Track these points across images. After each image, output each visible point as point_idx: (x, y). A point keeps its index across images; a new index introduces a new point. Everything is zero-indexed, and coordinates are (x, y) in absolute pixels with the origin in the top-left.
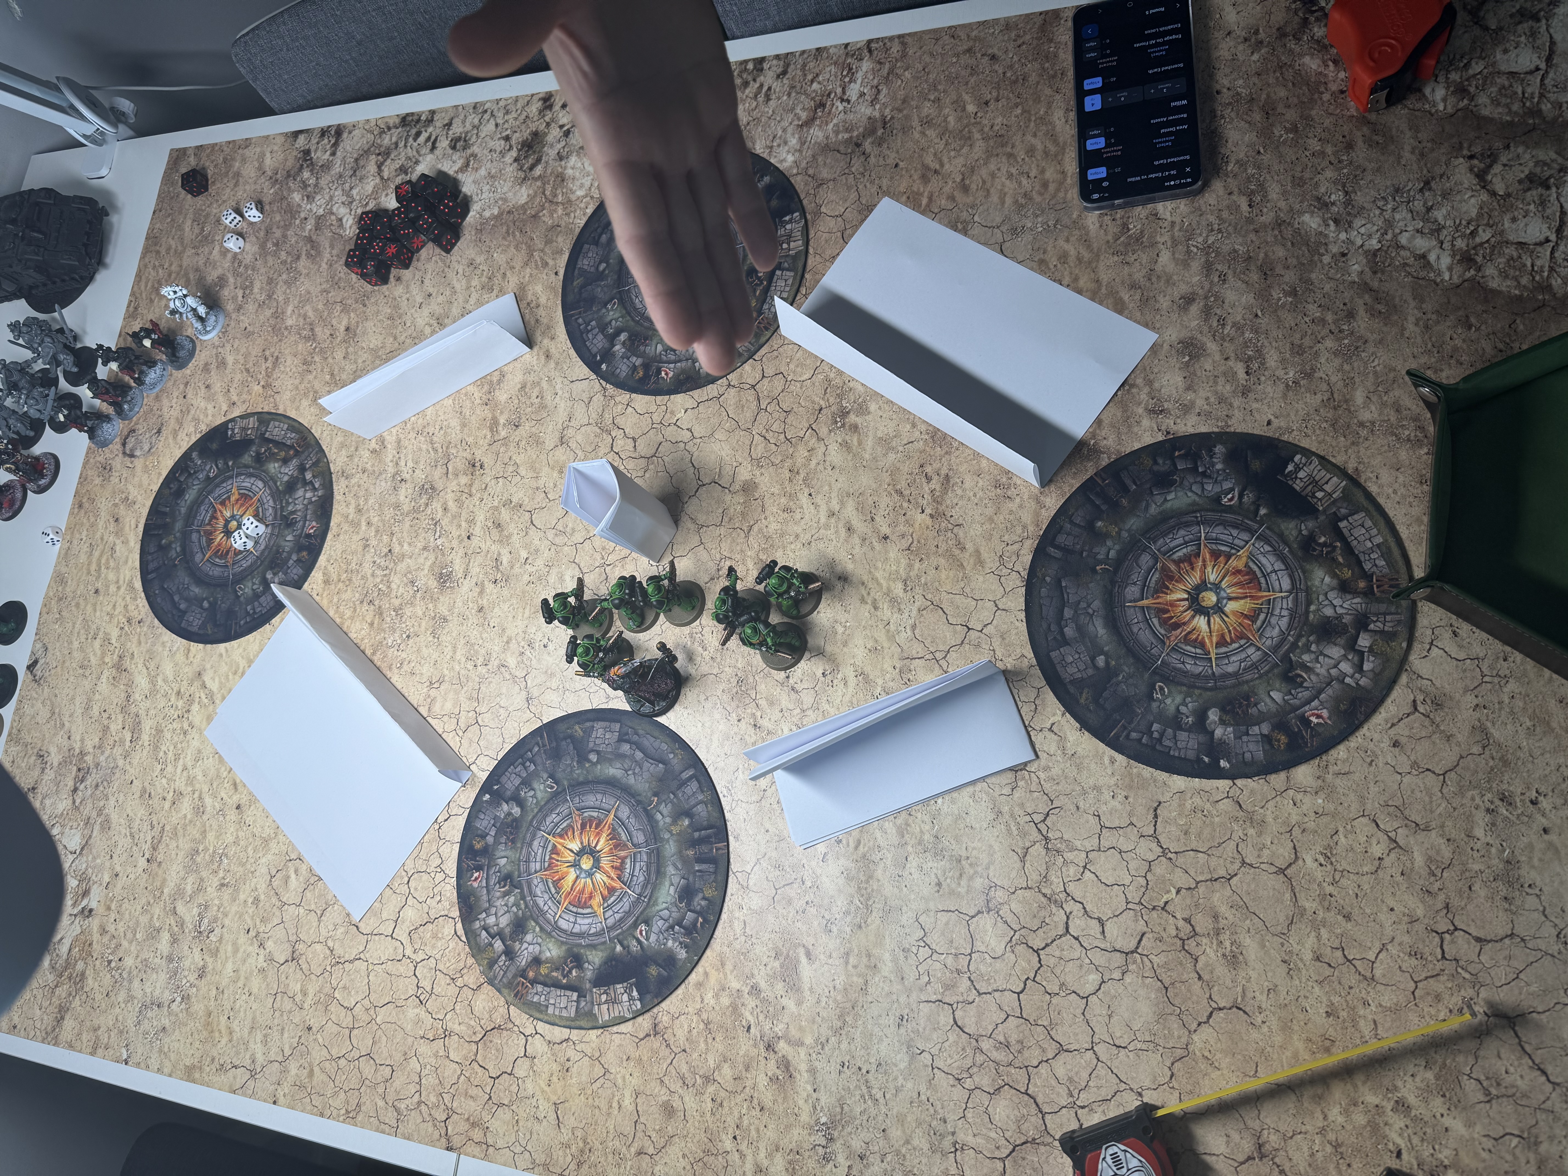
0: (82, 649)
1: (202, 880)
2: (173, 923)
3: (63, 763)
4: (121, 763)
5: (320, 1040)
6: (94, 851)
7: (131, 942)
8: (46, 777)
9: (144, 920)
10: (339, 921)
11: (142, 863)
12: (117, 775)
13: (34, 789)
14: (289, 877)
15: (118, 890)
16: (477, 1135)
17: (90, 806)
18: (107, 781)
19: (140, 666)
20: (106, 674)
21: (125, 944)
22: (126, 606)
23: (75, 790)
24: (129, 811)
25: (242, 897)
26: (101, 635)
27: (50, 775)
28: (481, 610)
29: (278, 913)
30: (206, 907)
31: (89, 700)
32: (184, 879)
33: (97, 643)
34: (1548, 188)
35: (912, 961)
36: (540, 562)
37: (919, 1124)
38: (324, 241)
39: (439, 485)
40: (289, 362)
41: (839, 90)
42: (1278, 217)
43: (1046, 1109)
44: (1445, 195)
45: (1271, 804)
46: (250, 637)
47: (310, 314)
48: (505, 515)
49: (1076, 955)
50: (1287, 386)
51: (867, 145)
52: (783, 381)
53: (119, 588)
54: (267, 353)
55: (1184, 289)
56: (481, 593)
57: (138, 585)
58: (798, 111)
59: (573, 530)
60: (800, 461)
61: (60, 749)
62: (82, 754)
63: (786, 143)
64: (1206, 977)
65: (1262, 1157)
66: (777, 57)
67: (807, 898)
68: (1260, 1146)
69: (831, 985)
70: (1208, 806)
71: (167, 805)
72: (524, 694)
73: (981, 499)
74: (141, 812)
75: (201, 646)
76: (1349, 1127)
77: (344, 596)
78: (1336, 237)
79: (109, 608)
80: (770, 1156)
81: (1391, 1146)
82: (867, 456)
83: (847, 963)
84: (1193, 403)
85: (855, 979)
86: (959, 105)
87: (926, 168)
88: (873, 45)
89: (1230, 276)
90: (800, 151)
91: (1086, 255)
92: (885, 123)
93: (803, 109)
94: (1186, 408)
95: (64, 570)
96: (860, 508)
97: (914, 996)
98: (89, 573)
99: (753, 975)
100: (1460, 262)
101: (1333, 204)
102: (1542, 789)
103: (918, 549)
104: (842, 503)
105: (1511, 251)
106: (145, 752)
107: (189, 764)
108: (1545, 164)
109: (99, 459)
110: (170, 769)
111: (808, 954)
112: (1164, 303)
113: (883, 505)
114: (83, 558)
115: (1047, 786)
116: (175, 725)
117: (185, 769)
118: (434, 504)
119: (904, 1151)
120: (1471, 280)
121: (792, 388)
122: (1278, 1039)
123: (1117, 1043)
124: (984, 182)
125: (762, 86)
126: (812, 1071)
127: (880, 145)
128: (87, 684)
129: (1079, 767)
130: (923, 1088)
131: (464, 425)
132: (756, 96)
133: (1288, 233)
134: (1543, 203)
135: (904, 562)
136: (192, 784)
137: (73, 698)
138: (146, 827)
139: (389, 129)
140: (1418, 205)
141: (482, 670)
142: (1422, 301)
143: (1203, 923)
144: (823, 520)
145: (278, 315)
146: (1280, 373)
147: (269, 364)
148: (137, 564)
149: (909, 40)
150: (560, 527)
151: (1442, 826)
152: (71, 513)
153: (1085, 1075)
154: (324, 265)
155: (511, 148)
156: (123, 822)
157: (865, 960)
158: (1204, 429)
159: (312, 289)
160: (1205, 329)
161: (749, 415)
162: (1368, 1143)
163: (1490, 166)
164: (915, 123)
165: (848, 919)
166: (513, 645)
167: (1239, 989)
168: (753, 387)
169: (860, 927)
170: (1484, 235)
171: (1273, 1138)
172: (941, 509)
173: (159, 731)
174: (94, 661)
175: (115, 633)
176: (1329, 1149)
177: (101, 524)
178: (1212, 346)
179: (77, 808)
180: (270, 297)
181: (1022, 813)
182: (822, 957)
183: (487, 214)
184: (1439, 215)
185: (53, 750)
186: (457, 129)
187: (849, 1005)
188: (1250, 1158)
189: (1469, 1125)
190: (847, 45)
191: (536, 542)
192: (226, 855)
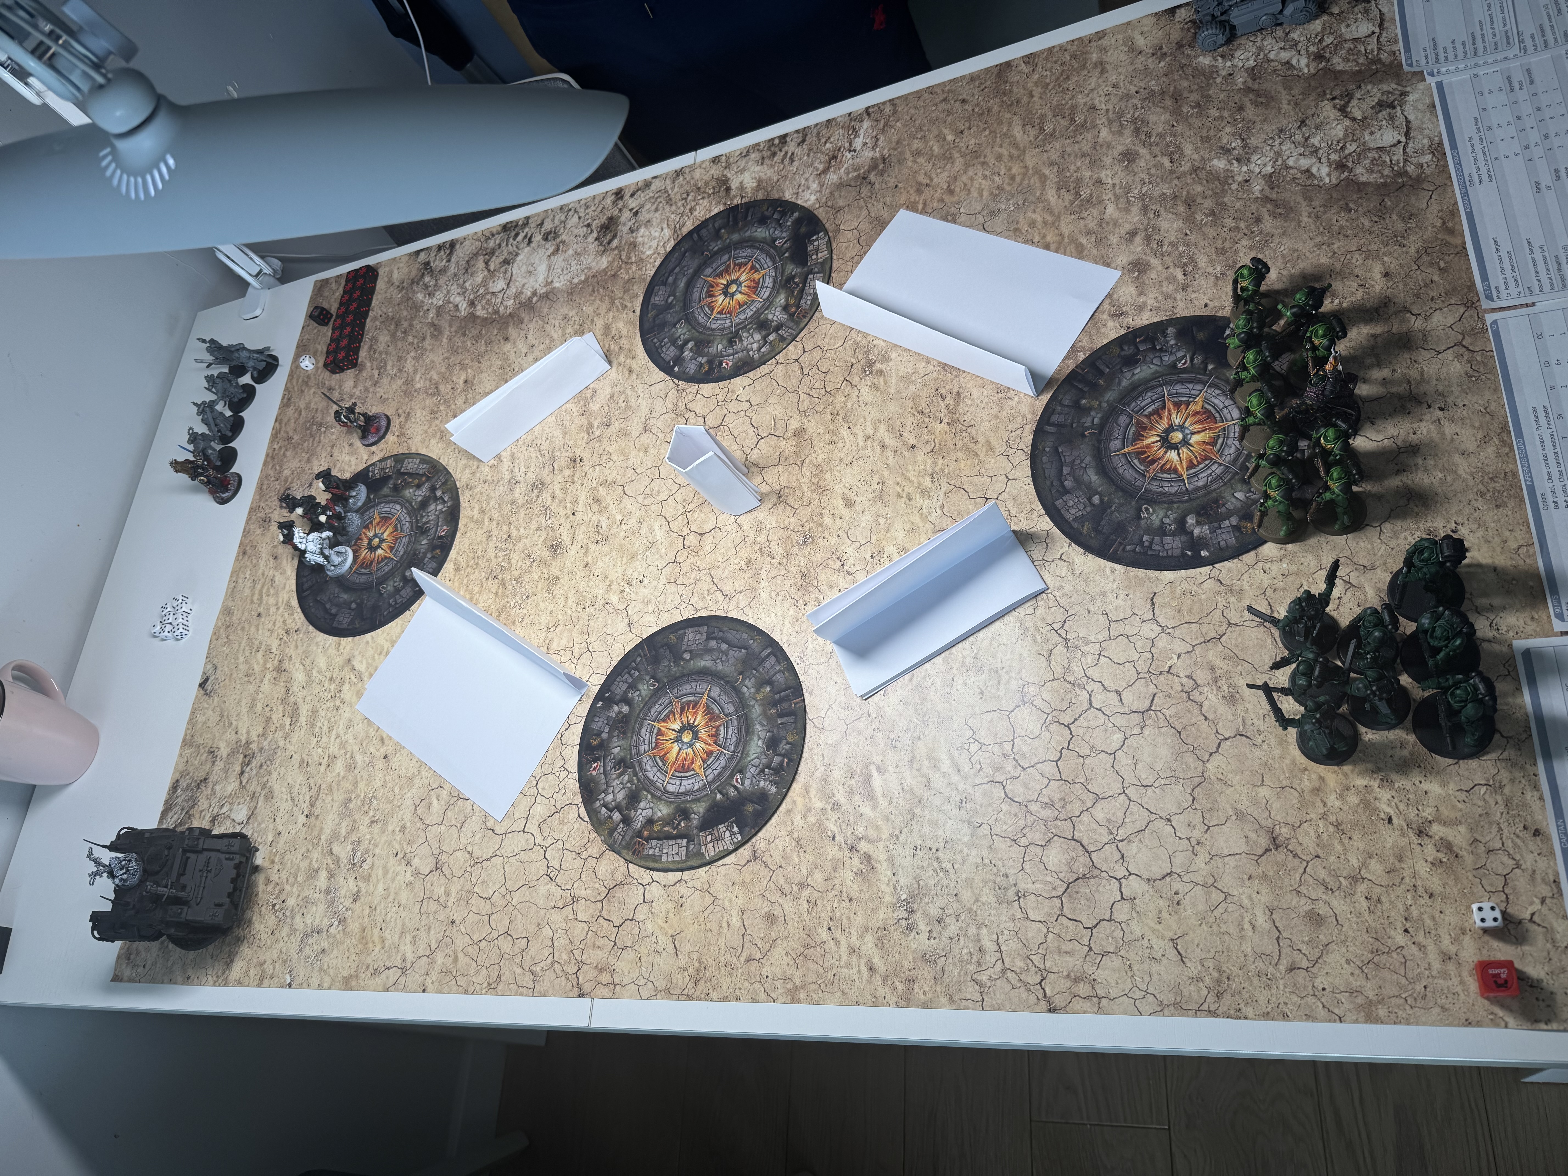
0: (247, 662)
1: (354, 821)
2: (330, 862)
3: (233, 753)
4: (281, 743)
5: (463, 930)
6: (259, 818)
7: (293, 886)
8: (216, 768)
9: (304, 865)
10: (477, 829)
11: (302, 819)
12: (279, 754)
13: (205, 779)
14: (431, 803)
15: (281, 845)
16: (605, 978)
17: (255, 783)
18: (271, 760)
19: (297, 665)
20: (268, 676)
21: (288, 888)
22: (284, 622)
23: (242, 773)
24: (290, 781)
25: (390, 828)
26: (263, 647)
27: (220, 765)
28: (586, 565)
29: (422, 834)
30: (359, 842)
31: (254, 700)
32: (339, 824)
33: (260, 655)
34: (1394, 108)
35: (966, 755)
36: (633, 521)
37: (985, 883)
38: (444, 323)
39: (547, 480)
40: (418, 414)
41: (847, 145)
42: (1193, 165)
43: (1091, 848)
44: (1318, 127)
45: (1246, 576)
46: (392, 624)
47: (435, 377)
48: (602, 491)
49: (1101, 722)
50: (1217, 277)
51: (872, 177)
52: (820, 352)
53: (278, 609)
54: (400, 411)
55: (1128, 227)
56: (586, 552)
57: (295, 602)
58: (816, 164)
59: (659, 492)
60: (838, 405)
61: (228, 743)
62: (248, 743)
63: (808, 188)
64: (1211, 717)
65: (1277, 847)
66: (797, 131)
67: (874, 726)
68: (1274, 839)
69: (900, 788)
70: (1194, 588)
71: (322, 768)
72: (626, 621)
73: (987, 404)
74: (301, 778)
75: (350, 639)
76: (1345, 808)
77: (472, 577)
78: (1240, 171)
79: (270, 626)
80: (861, 937)
81: (1382, 815)
82: (892, 391)
83: (911, 768)
84: (1145, 304)
85: (919, 779)
86: (940, 137)
87: (920, 184)
88: (870, 110)
89: (1162, 212)
90: (820, 191)
91: (1050, 219)
92: (884, 160)
93: (820, 162)
94: (1140, 308)
95: (230, 604)
96: (890, 429)
97: (970, 782)
98: (252, 602)
99: (833, 795)
100: (1336, 169)
101: (1234, 149)
102: (1460, 520)
103: (940, 449)
104: (875, 428)
105: (1373, 154)
106: (303, 731)
107: (341, 733)
108: (1389, 92)
109: (259, 515)
110: (325, 739)
111: (878, 770)
112: (1114, 239)
113: (909, 424)
114: (247, 592)
115: (1062, 601)
116: (328, 704)
117: (338, 736)
118: (544, 495)
119: (974, 908)
120: (1347, 179)
121: (828, 355)
122: (1277, 752)
123: (1144, 783)
124: (965, 185)
125: (786, 153)
126: (891, 859)
127: (882, 175)
128: (251, 688)
129: (1086, 582)
130: (985, 854)
131: (565, 433)
132: (782, 161)
133: (1203, 174)
134: (1392, 118)
135: (929, 461)
136: (344, 748)
137: (239, 702)
138: (305, 789)
139: (493, 235)
140: (1299, 137)
141: (590, 610)
142: (1311, 200)
143: (1202, 676)
144: (861, 443)
145: (409, 382)
146: (1210, 270)
147: (402, 419)
148: (294, 587)
149: (898, 101)
150: (648, 491)
151: (1385, 564)
152: (237, 559)
153: (1120, 814)
154: (445, 340)
155: (592, 231)
156: (284, 789)
157: (926, 763)
158: (1156, 320)
159: (435, 359)
160: (1148, 251)
161: (795, 381)
162: (1363, 817)
163: (1349, 102)
164: (908, 155)
165: (909, 734)
166: (615, 587)
167: (1240, 720)
168: (797, 360)
169: (919, 738)
170: (1351, 148)
171: (1284, 830)
172: (955, 417)
173: (315, 712)
174: (257, 668)
175: (275, 644)
176: (1331, 829)
177: (262, 563)
178: (1155, 262)
179: (244, 787)
180: (400, 370)
181: (1044, 625)
182: (890, 768)
183: (576, 281)
184: (1315, 141)
185: (222, 745)
186: (548, 226)
187: (916, 800)
188: (1267, 850)
189: (1444, 784)
190: (850, 114)
191: (629, 507)
192: (376, 798)
